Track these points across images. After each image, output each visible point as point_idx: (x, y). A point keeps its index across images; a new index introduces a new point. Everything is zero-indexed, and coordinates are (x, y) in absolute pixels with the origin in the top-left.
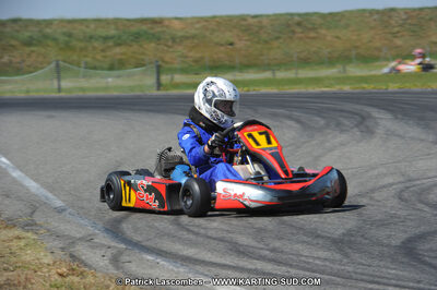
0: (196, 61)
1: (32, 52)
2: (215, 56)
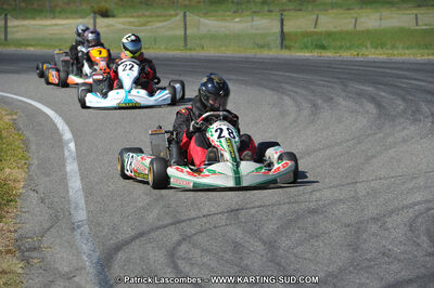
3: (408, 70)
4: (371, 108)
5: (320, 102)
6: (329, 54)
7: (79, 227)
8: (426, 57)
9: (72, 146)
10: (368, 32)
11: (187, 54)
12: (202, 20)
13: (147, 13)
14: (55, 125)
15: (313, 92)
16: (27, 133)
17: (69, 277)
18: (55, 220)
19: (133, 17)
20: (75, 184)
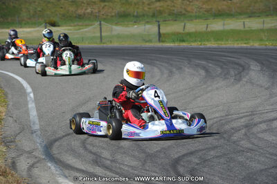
0: (207, 11)
1: (106, 5)
2: (220, 8)
3: (228, 52)
4: (202, 72)
5: (174, 70)
6: (184, 45)
7: (35, 132)
8: (240, 45)
9: (32, 95)
10: (212, 32)
11: (101, 45)
12: (114, 27)
13: (80, 24)
14: (22, 85)
15: (171, 65)
16: (6, 90)
17: (30, 153)
18: (22, 130)
19: (71, 26)
20: (33, 113)
